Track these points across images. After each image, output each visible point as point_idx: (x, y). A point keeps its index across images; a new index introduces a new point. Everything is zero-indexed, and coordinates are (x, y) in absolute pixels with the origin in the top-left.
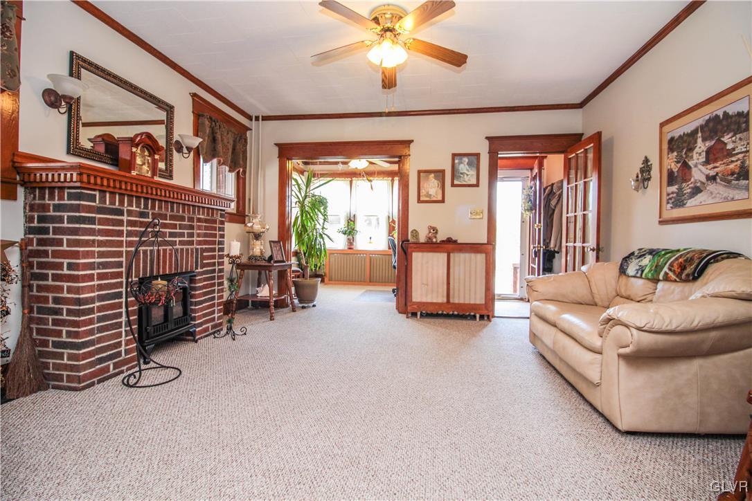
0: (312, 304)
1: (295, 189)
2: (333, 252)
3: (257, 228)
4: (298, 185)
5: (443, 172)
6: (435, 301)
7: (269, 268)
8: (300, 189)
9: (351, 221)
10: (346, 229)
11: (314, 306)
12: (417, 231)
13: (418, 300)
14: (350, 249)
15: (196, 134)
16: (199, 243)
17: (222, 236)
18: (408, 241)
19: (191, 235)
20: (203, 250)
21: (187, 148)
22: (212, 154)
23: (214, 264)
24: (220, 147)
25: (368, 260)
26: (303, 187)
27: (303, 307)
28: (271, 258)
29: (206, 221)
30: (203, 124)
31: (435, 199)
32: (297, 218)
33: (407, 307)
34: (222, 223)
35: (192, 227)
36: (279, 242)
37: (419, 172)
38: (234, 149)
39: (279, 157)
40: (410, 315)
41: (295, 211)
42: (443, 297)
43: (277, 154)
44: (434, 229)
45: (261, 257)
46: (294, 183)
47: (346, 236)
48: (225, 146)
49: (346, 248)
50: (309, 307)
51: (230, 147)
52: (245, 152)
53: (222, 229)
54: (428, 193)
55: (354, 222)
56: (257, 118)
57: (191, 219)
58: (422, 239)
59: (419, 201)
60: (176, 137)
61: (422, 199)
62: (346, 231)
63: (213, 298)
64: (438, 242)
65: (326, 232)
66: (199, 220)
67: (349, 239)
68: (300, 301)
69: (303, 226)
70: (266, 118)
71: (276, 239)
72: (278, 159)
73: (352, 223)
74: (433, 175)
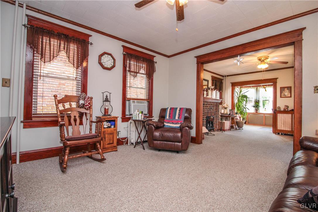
0: (242, 129)
1: (236, 94)
2: (249, 114)
3: (226, 106)
4: (237, 93)
5: (291, 87)
6: (287, 130)
7: (229, 117)
8: (238, 94)
9: (257, 102)
10: (255, 105)
11: (243, 129)
12: (280, 107)
13: (280, 129)
14: (256, 112)
15: (212, 86)
16: (215, 110)
17: (219, 108)
18: (276, 110)
19: (213, 108)
20: (216, 112)
21: (211, 89)
22: (215, 88)
23: (217, 115)
24: (217, 87)
25: (264, 117)
26: (239, 93)
27: (239, 129)
28: (230, 114)
29: (216, 105)
30: (214, 82)
31: (287, 96)
32: (237, 103)
33: (276, 131)
34: (219, 105)
35: (213, 107)
36: (231, 110)
37: (281, 88)
38: (220, 86)
39: (232, 86)
40: (277, 134)
41: (236, 101)
42: (290, 128)
43: (231, 86)
44: (287, 106)
45: (227, 114)
46: (236, 92)
47: (255, 108)
48: (218, 86)
49: (255, 112)
50: (241, 129)
51: (219, 86)
52: (222, 86)
53: (219, 107)
54: (284, 94)
55: (258, 103)
56: (225, 76)
57: (213, 105)
58: (282, 109)
59: (281, 97)
60: (209, 87)
61: (282, 96)
62: (255, 106)
63: (217, 123)
64: (289, 110)
65: (247, 107)
66: (215, 105)
67: (256, 109)
68: (238, 127)
69: (239, 105)
70: (228, 76)
71: (231, 109)
72: (231, 87)
73: (257, 103)
74: (286, 88)
